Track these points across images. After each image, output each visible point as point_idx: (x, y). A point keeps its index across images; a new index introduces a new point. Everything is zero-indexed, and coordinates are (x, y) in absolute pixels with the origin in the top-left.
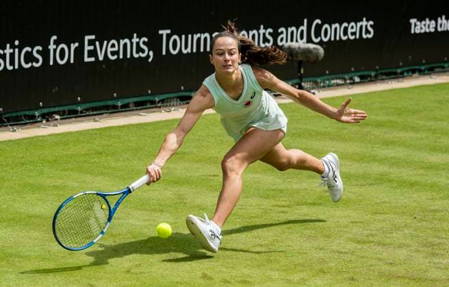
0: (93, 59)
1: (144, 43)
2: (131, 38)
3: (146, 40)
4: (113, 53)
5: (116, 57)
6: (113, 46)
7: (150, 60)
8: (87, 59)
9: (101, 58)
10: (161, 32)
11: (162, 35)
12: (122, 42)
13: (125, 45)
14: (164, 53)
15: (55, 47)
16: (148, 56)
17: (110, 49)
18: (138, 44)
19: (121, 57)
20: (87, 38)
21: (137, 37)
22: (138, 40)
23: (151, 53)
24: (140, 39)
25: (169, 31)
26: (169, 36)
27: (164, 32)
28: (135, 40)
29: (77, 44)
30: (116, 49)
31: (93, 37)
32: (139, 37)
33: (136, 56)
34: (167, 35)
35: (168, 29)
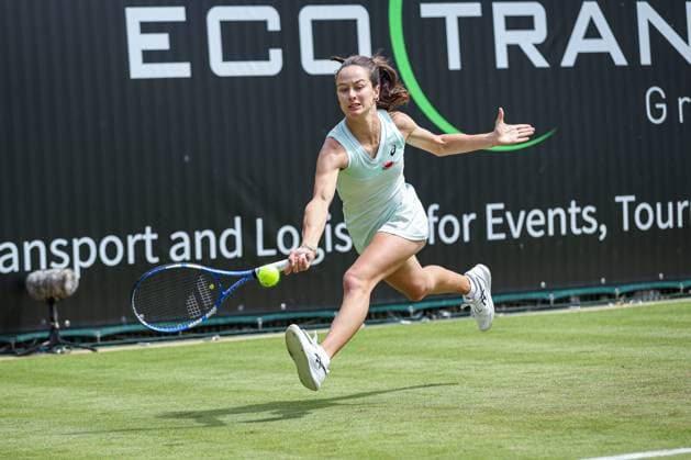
0: (502, 236)
1: (589, 214)
2: (566, 207)
3: (593, 209)
4: (536, 228)
5: (541, 233)
6: (536, 218)
7: (602, 237)
8: (491, 236)
9: (516, 234)
10: (618, 199)
11: (621, 203)
12: (551, 214)
13: (557, 218)
14: (626, 227)
15: (436, 219)
16: (598, 232)
17: (530, 223)
18: (579, 216)
19: (551, 232)
20: (490, 208)
21: (577, 205)
22: (578, 210)
23: (603, 228)
24: (582, 209)
25: (632, 198)
26: (632, 206)
27: (625, 200)
28: (573, 210)
29: (473, 216)
30: (542, 222)
31: (500, 206)
32: (581, 205)
33: (576, 231)
34: (630, 203)
35: (631, 194)
